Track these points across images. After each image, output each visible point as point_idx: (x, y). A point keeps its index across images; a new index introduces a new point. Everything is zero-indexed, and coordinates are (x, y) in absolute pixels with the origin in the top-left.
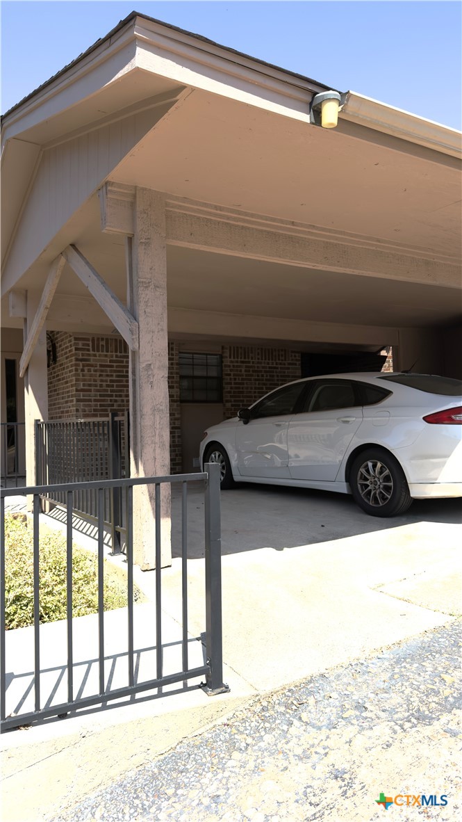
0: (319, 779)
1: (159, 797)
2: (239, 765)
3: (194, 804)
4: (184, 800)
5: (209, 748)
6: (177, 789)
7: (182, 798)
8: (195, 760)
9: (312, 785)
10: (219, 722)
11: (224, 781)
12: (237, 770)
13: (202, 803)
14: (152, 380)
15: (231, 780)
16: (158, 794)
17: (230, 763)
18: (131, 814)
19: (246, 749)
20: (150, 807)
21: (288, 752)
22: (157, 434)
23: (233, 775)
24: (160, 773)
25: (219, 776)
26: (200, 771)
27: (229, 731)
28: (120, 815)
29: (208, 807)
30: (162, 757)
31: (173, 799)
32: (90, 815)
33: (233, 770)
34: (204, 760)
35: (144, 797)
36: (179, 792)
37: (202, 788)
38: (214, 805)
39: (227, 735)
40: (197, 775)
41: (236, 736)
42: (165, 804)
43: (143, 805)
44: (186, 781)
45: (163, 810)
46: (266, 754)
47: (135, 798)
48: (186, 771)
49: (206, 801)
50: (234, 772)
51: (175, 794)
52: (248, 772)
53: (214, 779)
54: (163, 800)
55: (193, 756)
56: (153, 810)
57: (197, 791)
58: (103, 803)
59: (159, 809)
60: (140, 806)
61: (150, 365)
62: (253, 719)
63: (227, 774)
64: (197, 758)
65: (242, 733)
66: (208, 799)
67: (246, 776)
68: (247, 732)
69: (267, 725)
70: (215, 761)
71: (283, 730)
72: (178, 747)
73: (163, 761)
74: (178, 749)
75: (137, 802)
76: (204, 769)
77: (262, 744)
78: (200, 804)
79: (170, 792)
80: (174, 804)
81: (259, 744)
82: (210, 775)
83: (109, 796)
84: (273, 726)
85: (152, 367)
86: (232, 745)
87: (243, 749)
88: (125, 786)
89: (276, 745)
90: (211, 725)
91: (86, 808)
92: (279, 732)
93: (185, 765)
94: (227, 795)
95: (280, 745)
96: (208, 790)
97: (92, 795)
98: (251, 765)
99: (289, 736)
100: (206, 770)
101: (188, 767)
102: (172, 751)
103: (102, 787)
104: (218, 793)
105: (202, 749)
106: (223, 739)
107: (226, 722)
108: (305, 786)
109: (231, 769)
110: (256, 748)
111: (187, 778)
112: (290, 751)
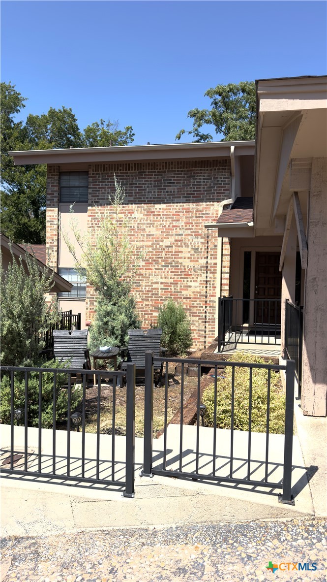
0: (310, 578)
1: (225, 542)
2: (273, 547)
3: (237, 553)
4: (234, 549)
5: (265, 531)
6: (235, 542)
7: (234, 547)
8: (254, 533)
9: (303, 579)
10: (281, 520)
11: (259, 551)
12: (270, 549)
13: (241, 555)
14: (316, 289)
15: (263, 552)
16: (226, 540)
17: (269, 544)
18: (208, 542)
19: (284, 541)
20: (218, 543)
21: (307, 555)
22: (318, 326)
23: (266, 550)
24: (234, 530)
25: (258, 547)
26: (252, 540)
27: (283, 527)
28: (204, 540)
29: (243, 559)
30: (240, 524)
31: (229, 546)
32: (193, 533)
33: (268, 548)
34: (258, 536)
35: (218, 538)
36: (235, 544)
37: (246, 548)
38: (246, 559)
39: (280, 529)
40: (249, 541)
41: (284, 532)
42: (225, 546)
43: (216, 541)
44: (242, 540)
45: (222, 548)
46: (293, 549)
47: (215, 536)
48: (246, 536)
49: (244, 555)
50: (268, 550)
51: (232, 544)
52: (275, 553)
53: (255, 547)
54: (225, 543)
55: (255, 531)
56: (218, 545)
57: (243, 548)
58: (201, 531)
59: (221, 546)
60: (214, 541)
61: (315, 278)
62: (301, 528)
63: (263, 548)
64: (256, 533)
65: (288, 532)
66: (245, 555)
67: (272, 555)
68: (291, 533)
69: (306, 535)
70: (263, 539)
71: (313, 542)
72: (251, 522)
73: (240, 525)
74: (251, 524)
75: (214, 538)
76: (254, 540)
77: (294, 543)
78: (240, 555)
79: (231, 542)
80: (228, 548)
81: (292, 543)
82: (255, 544)
83: (205, 529)
84: (309, 537)
85: (317, 279)
86: (278, 536)
87: (282, 540)
88: (215, 528)
89: (303, 548)
90: (275, 520)
91: (193, 529)
92: (310, 542)
93: (247, 533)
94: (256, 559)
95: (304, 549)
96: (248, 551)
97: (199, 525)
98: (279, 551)
99: (314, 547)
100: (255, 540)
101: (248, 534)
102: (247, 523)
103: (206, 524)
104: (252, 555)
105: (262, 529)
106: (276, 530)
107: (285, 522)
108: (299, 577)
109: (267, 547)
110: (290, 543)
111: (243, 539)
112: (308, 555)
